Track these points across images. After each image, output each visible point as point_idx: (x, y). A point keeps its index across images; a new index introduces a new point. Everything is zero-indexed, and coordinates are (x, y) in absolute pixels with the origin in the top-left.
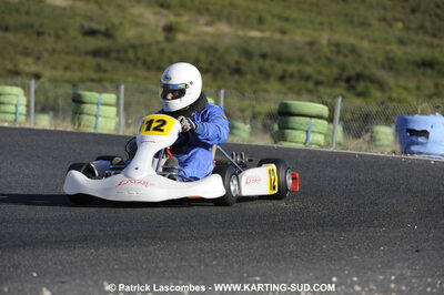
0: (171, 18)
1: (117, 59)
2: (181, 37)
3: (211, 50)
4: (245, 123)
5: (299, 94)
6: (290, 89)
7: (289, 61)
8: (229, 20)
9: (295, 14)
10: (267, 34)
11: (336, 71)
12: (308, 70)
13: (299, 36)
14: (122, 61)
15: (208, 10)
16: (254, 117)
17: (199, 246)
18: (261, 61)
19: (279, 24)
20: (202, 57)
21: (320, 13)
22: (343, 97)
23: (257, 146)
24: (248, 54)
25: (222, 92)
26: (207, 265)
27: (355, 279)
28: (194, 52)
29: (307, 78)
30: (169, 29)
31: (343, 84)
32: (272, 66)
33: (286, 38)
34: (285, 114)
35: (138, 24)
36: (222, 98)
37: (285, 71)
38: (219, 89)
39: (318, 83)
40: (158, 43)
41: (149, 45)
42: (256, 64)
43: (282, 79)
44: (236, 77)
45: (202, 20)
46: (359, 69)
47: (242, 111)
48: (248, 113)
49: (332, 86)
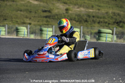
0: (67, 7)
1: (52, 18)
2: (70, 12)
3: (79, 15)
4: (89, 36)
5: (104, 27)
6: (101, 26)
7: (101, 18)
8: (83, 7)
9: (102, 5)
10: (94, 11)
11: (114, 20)
12: (106, 20)
13: (103, 11)
14: (54, 19)
15: (77, 4)
16: (91, 34)
17: (76, 70)
18: (93, 18)
19: (97, 7)
20: (76, 17)
21: (109, 4)
22: (116, 28)
23: (92, 42)
24: (89, 16)
25: (82, 27)
26: (78, 76)
27: (120, 79)
28: (74, 16)
29: (106, 23)
30: (67, 10)
31: (116, 24)
32: (96, 19)
33: (100, 12)
34: (100, 33)
35: (58, 9)
36: (82, 29)
37: (100, 21)
38: (81, 26)
39: (109, 24)
40: (64, 13)
41: (61, 14)
42: (91, 19)
43: (99, 23)
44: (86, 23)
45: (76, 7)
46: (120, 19)
47: (88, 32)
48: (90, 33)
49: (113, 25)
